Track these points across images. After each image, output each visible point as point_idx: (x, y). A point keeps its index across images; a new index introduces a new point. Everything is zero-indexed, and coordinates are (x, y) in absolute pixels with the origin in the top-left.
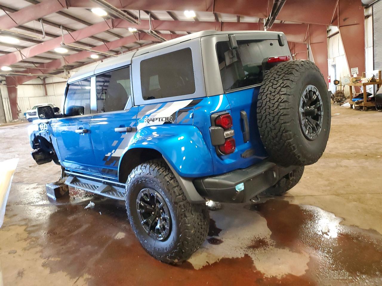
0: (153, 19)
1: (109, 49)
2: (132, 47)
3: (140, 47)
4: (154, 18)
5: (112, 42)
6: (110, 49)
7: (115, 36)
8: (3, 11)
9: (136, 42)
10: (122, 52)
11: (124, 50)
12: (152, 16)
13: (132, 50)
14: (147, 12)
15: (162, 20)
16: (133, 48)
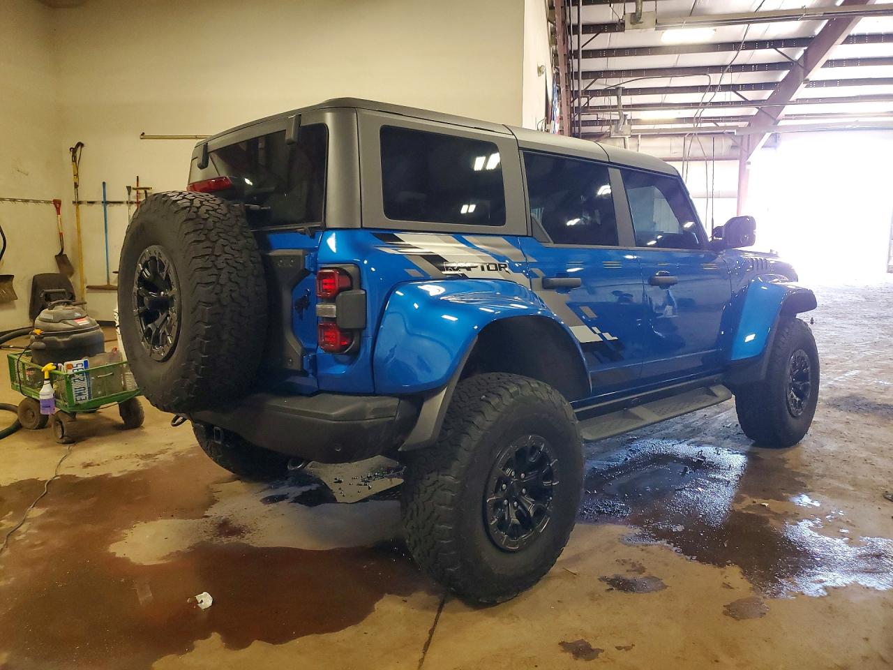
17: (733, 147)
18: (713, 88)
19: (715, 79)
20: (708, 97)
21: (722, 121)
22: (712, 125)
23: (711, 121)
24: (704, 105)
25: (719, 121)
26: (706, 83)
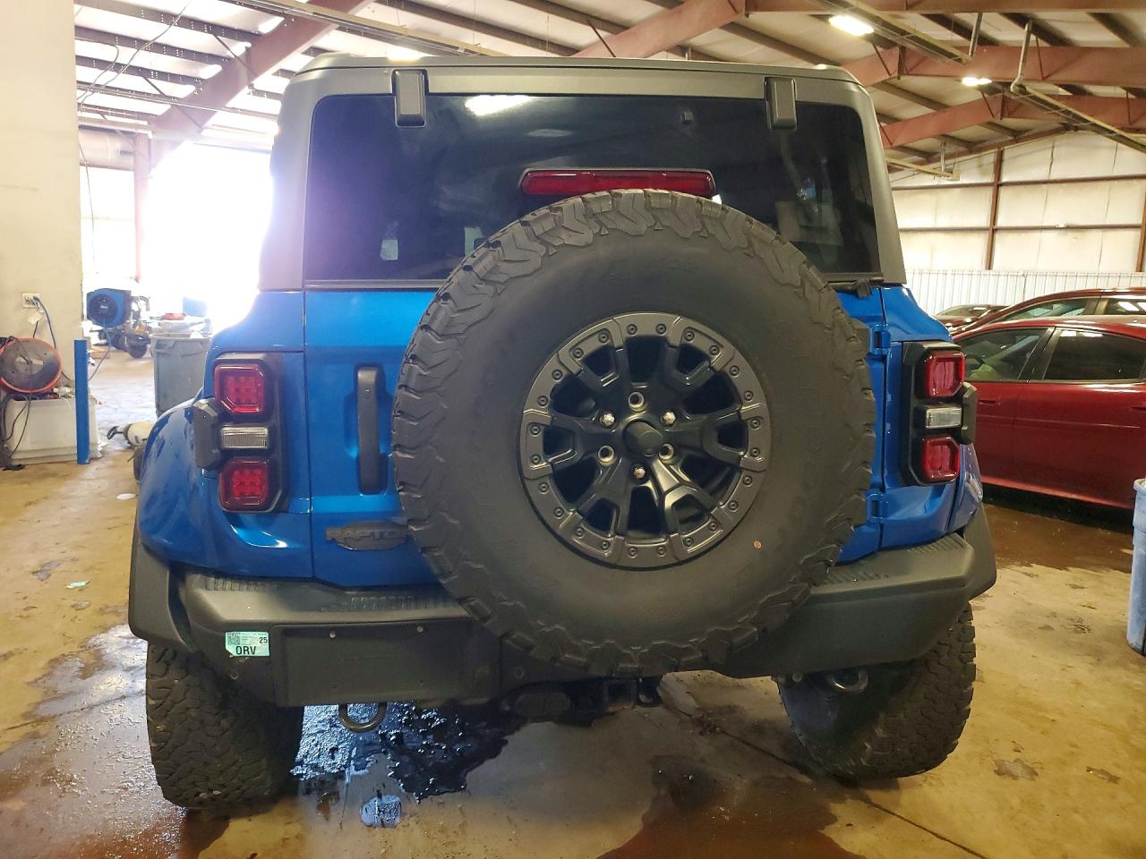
0: (1043, 44)
1: (891, 144)
2: (983, 141)
3: (1011, 142)
4: (1047, 41)
5: (906, 121)
6: (895, 145)
7: (912, 100)
8: (592, 29)
9: (991, 125)
10: (942, 157)
11: (951, 149)
12: (1040, 29)
13: (980, 150)
14: (1020, 19)
15: (1083, 45)
16: (986, 144)
17: (123, 153)
18: (117, 67)
19: (125, 55)
20: (107, 77)
21: (112, 114)
22: (98, 116)
23: (98, 112)
24: (97, 88)
25: (107, 114)
26: (111, 58)
